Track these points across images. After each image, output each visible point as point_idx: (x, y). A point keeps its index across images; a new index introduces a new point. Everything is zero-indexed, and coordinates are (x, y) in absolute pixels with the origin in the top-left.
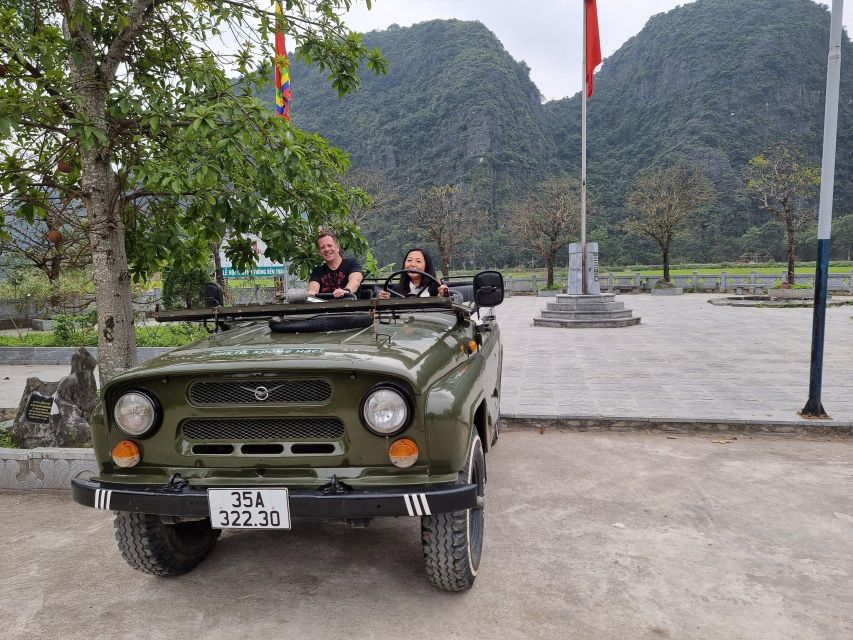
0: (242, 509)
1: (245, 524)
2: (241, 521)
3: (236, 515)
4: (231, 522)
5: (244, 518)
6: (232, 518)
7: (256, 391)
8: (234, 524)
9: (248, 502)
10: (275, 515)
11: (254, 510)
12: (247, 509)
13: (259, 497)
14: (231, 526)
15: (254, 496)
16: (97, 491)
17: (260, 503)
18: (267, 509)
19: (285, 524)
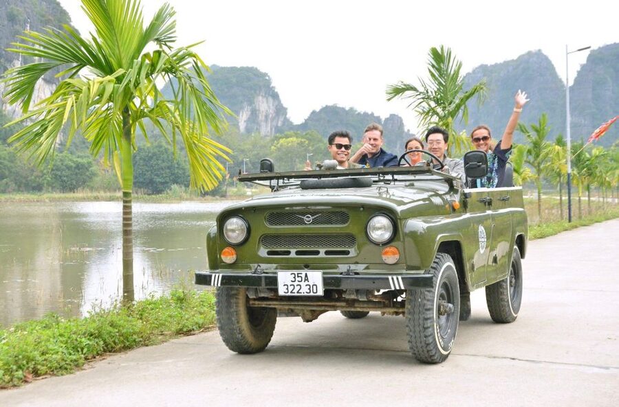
0: (296, 283)
1: (298, 292)
2: (295, 291)
3: (292, 287)
4: (290, 291)
5: (297, 288)
6: (291, 288)
7: (305, 218)
9: (300, 279)
10: (315, 287)
11: (303, 284)
12: (299, 283)
13: (306, 275)
14: (289, 294)
15: (303, 276)
16: (213, 275)
17: (307, 280)
18: (311, 284)
19: (320, 293)
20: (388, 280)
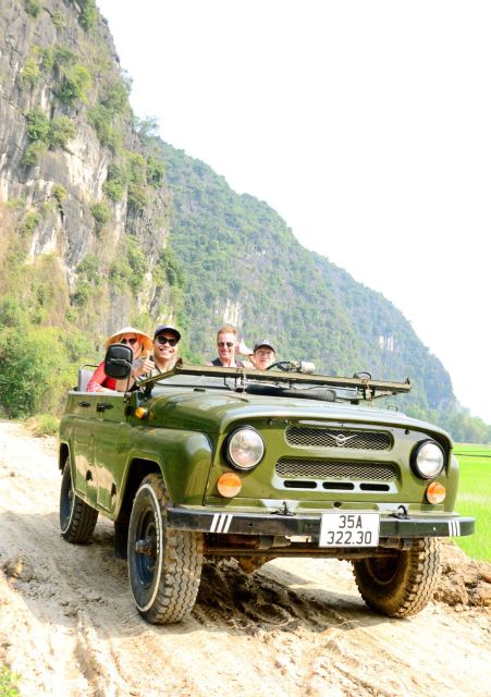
0: (346, 529)
1: (346, 542)
2: (343, 541)
3: (340, 535)
4: (335, 540)
5: (346, 536)
6: (337, 537)
7: (337, 438)
8: (337, 542)
9: (350, 524)
10: (368, 535)
11: (354, 531)
12: (350, 530)
13: (359, 519)
14: (334, 545)
15: (356, 519)
16: (216, 516)
17: (359, 525)
18: (364, 530)
19: (375, 543)
20: (446, 525)
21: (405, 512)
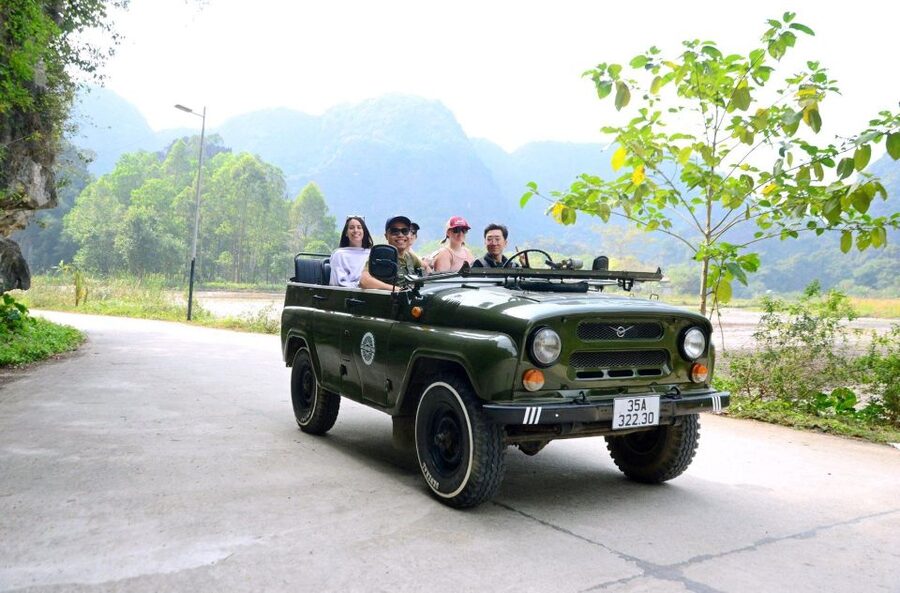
0: (634, 412)
1: (634, 424)
2: (631, 422)
3: (629, 417)
4: (625, 423)
5: (634, 418)
6: (626, 420)
7: (617, 330)
8: (627, 424)
9: (637, 407)
10: (651, 416)
11: (640, 413)
12: (636, 412)
13: (644, 402)
14: (625, 426)
15: (641, 403)
16: (528, 409)
17: (644, 407)
18: (648, 412)
19: (656, 422)
20: (711, 399)
21: (678, 393)
